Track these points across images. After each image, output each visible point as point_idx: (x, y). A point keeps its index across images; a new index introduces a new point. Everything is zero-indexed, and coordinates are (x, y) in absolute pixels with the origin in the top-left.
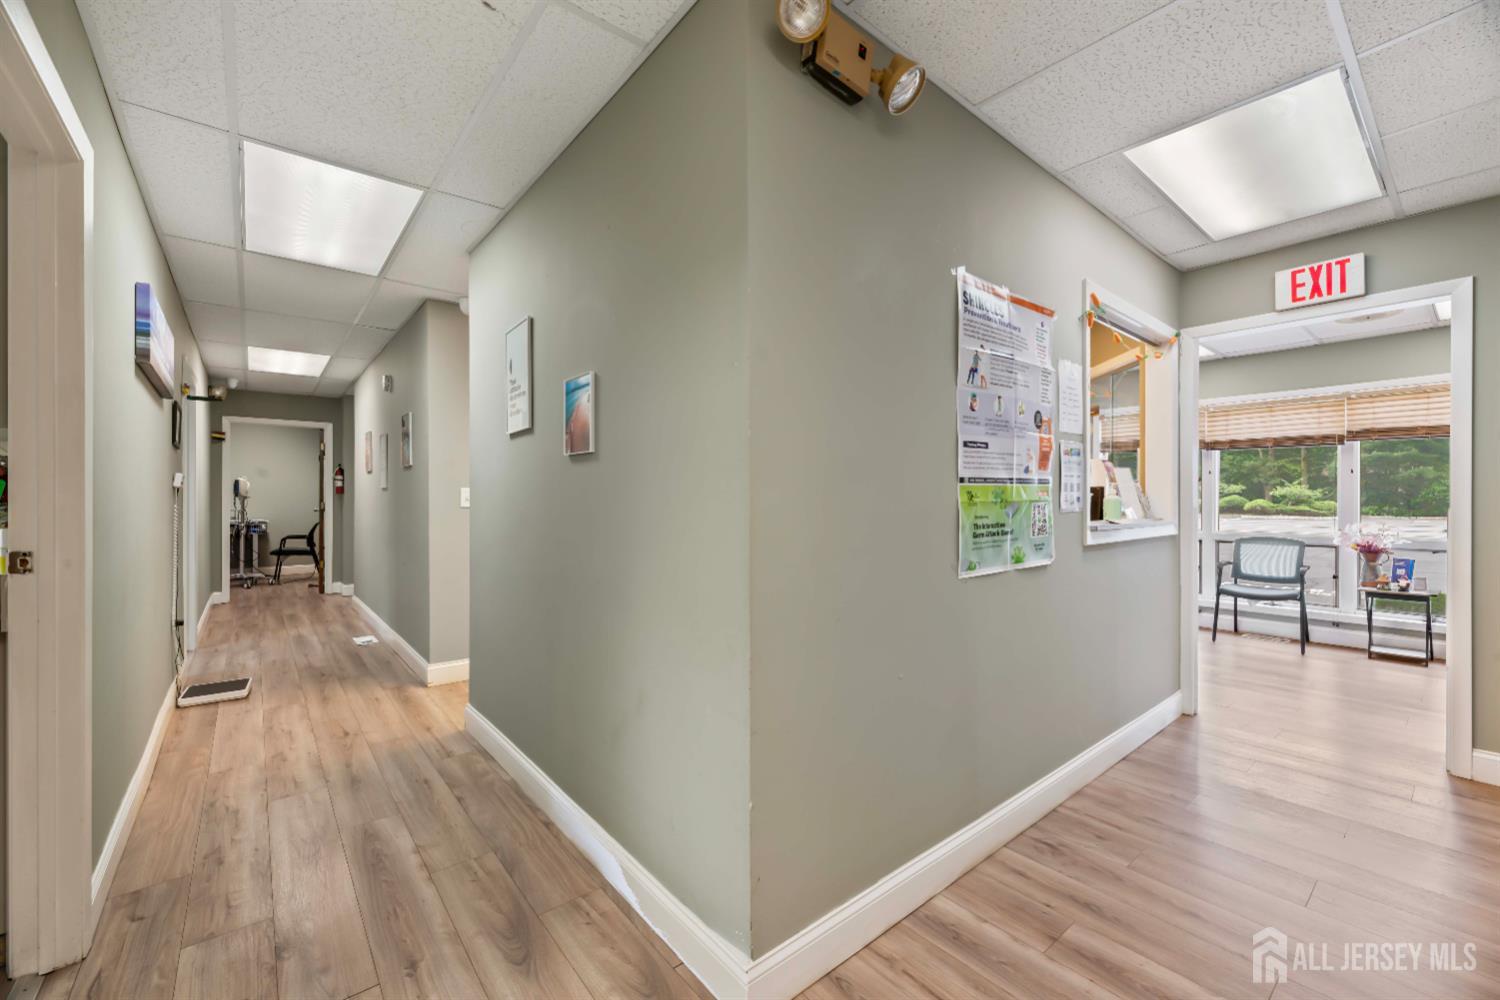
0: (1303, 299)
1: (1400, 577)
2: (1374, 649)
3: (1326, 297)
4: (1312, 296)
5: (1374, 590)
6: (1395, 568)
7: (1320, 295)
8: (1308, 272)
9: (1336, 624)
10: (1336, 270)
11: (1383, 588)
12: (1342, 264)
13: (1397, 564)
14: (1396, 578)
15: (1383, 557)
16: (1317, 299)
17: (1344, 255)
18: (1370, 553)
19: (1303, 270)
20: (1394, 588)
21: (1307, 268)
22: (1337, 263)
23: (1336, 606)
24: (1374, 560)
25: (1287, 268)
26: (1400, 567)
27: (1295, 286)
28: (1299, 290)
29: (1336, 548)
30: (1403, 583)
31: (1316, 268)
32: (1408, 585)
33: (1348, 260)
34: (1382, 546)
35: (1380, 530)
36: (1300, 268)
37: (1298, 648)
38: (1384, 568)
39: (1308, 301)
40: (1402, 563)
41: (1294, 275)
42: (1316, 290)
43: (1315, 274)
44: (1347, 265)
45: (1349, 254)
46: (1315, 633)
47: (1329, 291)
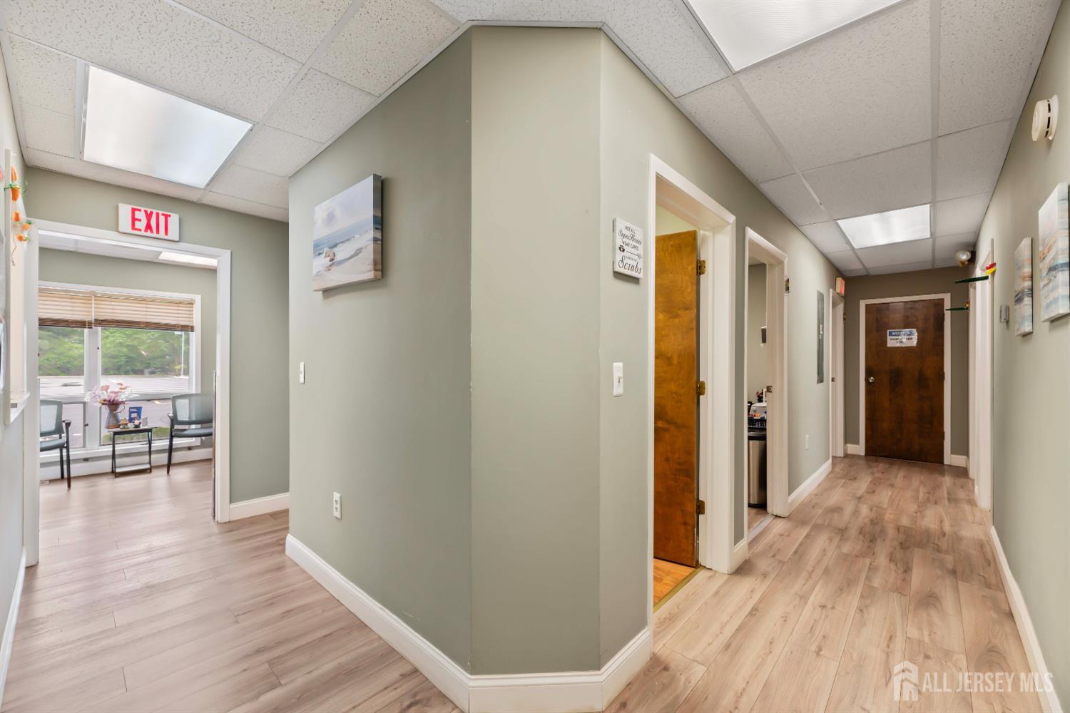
0: (140, 230)
1: (134, 419)
2: (118, 470)
3: (154, 235)
4: (146, 231)
5: (118, 430)
6: (131, 413)
7: (152, 231)
8: (143, 212)
9: (86, 460)
10: (162, 219)
11: (124, 428)
12: (167, 216)
13: (132, 410)
14: (131, 420)
15: (121, 407)
16: (148, 233)
17: (169, 212)
18: (113, 405)
19: (140, 210)
20: (131, 426)
21: (143, 209)
22: (163, 215)
23: (84, 446)
24: (115, 410)
25: (131, 204)
26: (134, 412)
27: (134, 220)
28: (137, 223)
29: (84, 403)
30: (137, 422)
31: (149, 212)
32: (140, 423)
33: (170, 216)
34: (121, 400)
35: (120, 389)
36: (139, 208)
37: (65, 485)
38: (123, 414)
39: (143, 233)
40: (135, 410)
41: (134, 210)
42: (148, 227)
43: (149, 216)
44: (169, 218)
45: (172, 212)
46: (76, 469)
47: (158, 231)
